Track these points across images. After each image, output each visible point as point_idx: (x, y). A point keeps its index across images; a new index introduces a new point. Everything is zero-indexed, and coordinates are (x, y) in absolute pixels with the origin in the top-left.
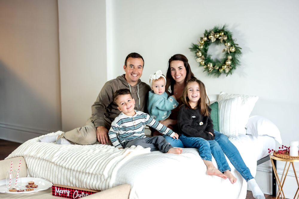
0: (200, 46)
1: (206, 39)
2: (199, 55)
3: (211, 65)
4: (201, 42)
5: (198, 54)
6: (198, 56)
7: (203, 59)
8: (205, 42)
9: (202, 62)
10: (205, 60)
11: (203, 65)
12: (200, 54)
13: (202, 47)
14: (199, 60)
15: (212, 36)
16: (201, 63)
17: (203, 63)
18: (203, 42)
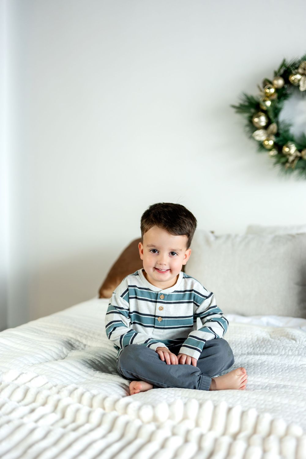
0: (264, 101)
1: (280, 82)
2: (260, 121)
3: (292, 149)
4: (268, 91)
5: (256, 120)
6: (257, 126)
7: (272, 133)
8: (277, 90)
9: (268, 140)
10: (277, 135)
11: (268, 147)
12: (262, 120)
13: (268, 103)
14: (260, 135)
15: (298, 77)
16: (266, 143)
17: (271, 143)
18: (272, 91)
